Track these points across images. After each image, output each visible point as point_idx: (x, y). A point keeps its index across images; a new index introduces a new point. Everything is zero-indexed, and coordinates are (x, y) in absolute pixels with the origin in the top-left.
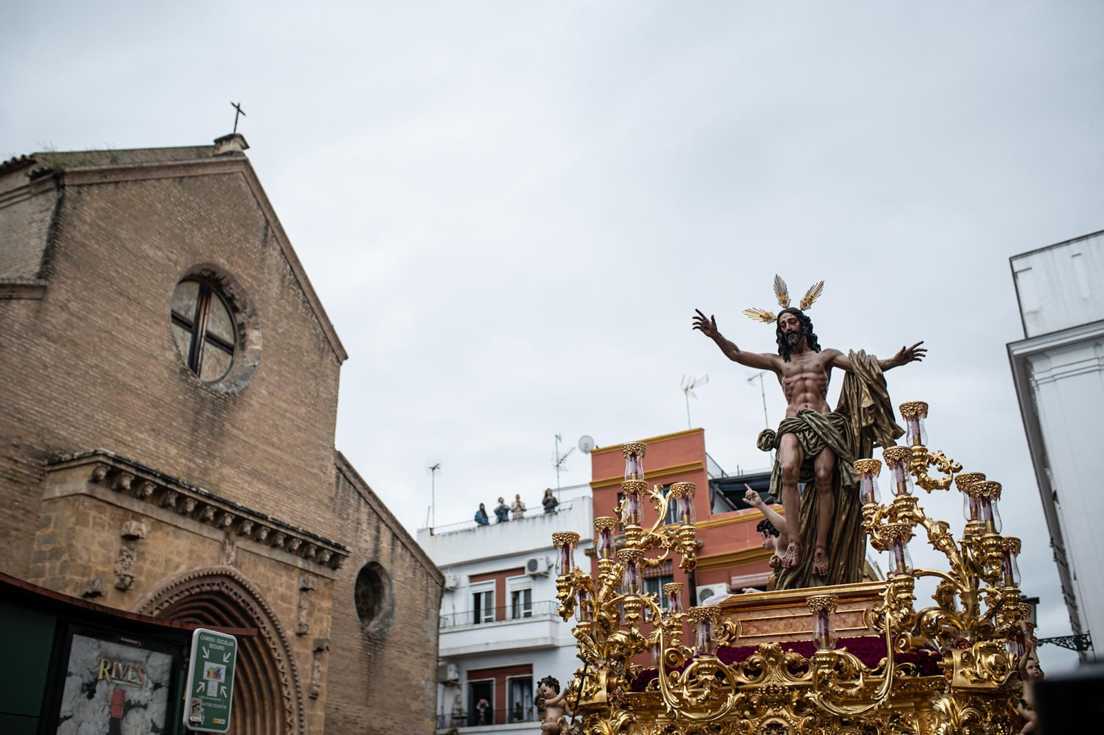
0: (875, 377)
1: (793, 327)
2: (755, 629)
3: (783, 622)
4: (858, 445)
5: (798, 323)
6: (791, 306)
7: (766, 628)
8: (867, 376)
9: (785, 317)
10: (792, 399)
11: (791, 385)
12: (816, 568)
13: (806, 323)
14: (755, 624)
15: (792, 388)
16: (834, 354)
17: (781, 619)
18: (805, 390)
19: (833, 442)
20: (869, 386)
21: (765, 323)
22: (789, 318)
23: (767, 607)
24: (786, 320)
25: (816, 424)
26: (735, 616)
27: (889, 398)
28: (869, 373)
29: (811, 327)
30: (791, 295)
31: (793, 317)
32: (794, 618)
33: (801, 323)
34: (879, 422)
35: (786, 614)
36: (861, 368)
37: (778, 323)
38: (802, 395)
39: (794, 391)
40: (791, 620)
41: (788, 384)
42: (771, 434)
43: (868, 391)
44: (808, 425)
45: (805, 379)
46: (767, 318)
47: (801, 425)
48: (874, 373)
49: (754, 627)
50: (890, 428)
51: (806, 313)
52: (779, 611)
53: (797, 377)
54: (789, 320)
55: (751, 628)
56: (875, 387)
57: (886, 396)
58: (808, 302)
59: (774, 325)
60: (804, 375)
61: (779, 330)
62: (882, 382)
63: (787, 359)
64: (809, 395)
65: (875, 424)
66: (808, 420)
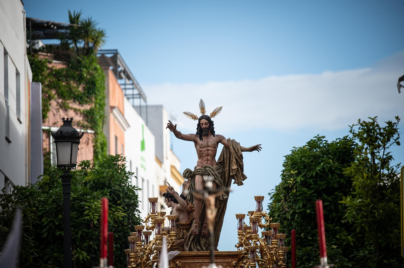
0: (239, 156)
1: (206, 126)
2: (188, 266)
3: (199, 264)
4: (227, 181)
5: (208, 125)
6: (206, 114)
7: (192, 266)
8: (236, 155)
9: (203, 121)
10: (201, 157)
11: (202, 152)
12: (204, 233)
13: (211, 124)
14: (188, 264)
15: (202, 154)
16: (221, 138)
17: (198, 263)
18: (208, 155)
19: (218, 182)
20: (236, 159)
21: (193, 120)
22: (205, 122)
23: (193, 258)
24: (204, 123)
25: (212, 173)
26: (180, 260)
27: (243, 165)
28: (236, 153)
29: (213, 125)
30: (206, 109)
31: (207, 122)
32: (203, 262)
33: (210, 124)
34: (238, 174)
35: (201, 261)
36: (234, 151)
37: (199, 122)
38: (207, 157)
39: (203, 155)
40: (202, 263)
41: (201, 151)
42: (191, 172)
43: (235, 161)
44: (208, 173)
45: (208, 150)
46: (194, 118)
47: (205, 172)
48: (239, 153)
49: (188, 265)
50: (242, 177)
51: (212, 119)
52: (198, 259)
53: (205, 149)
54: (205, 123)
55: (186, 265)
56: (239, 160)
57: (242, 164)
58: (214, 114)
59: (197, 122)
60: (208, 148)
61: (199, 125)
62: (241, 157)
63: (201, 139)
64: (209, 157)
65: (236, 175)
66: (209, 171)
